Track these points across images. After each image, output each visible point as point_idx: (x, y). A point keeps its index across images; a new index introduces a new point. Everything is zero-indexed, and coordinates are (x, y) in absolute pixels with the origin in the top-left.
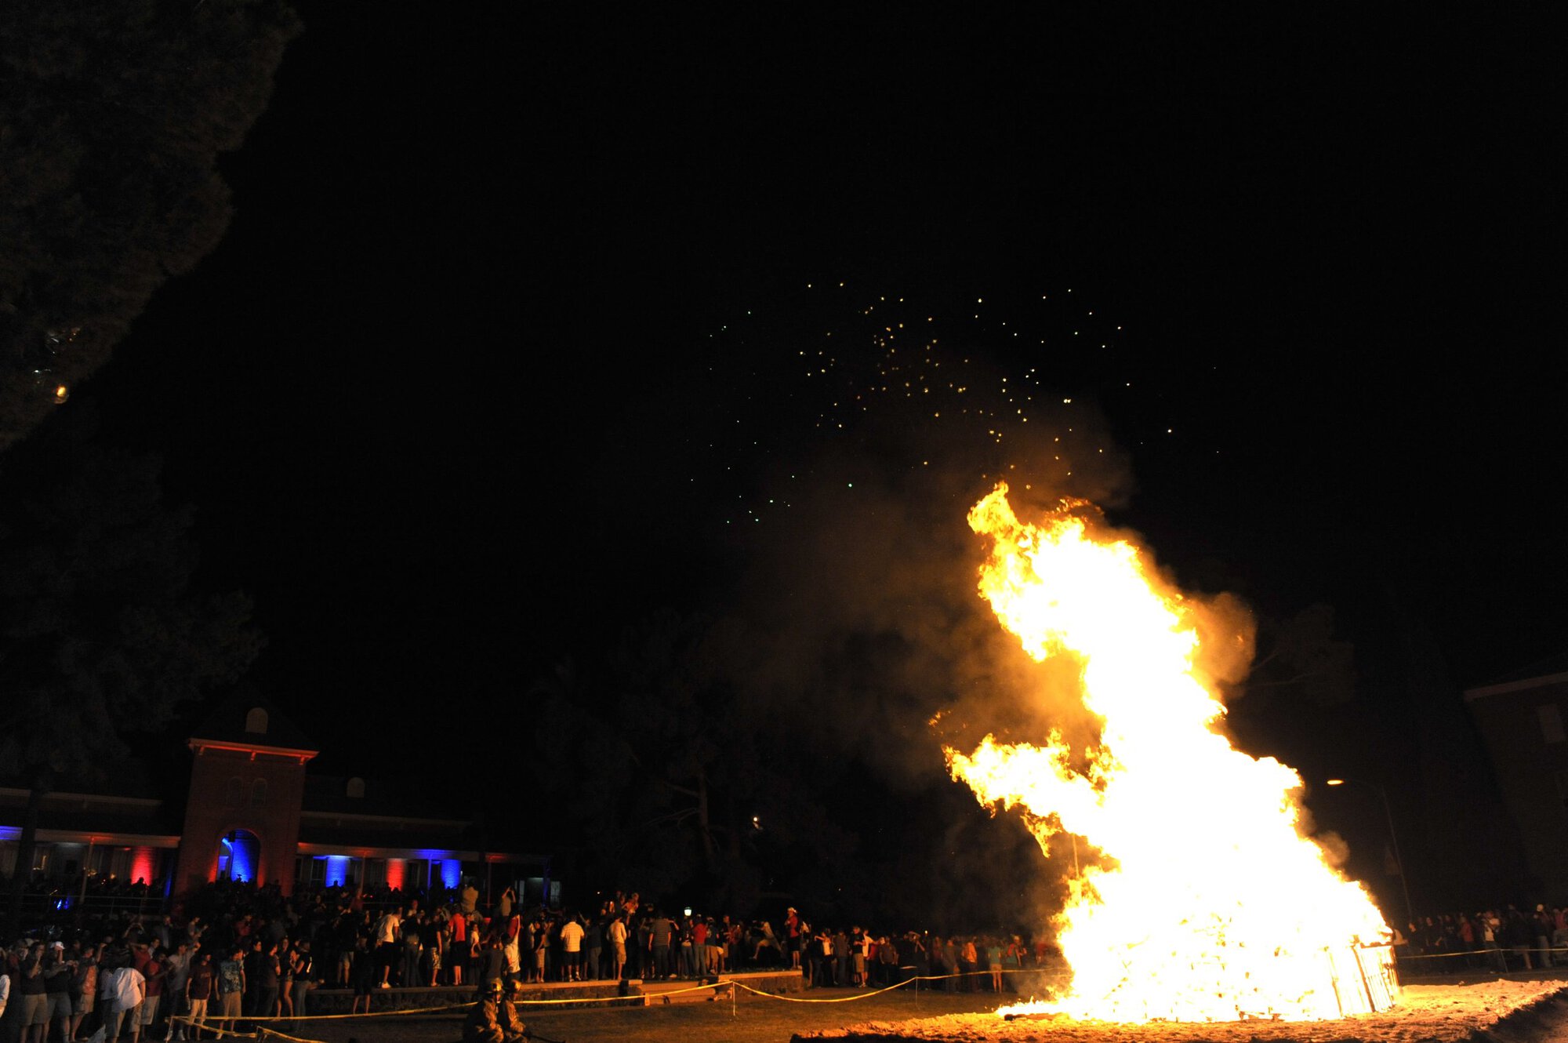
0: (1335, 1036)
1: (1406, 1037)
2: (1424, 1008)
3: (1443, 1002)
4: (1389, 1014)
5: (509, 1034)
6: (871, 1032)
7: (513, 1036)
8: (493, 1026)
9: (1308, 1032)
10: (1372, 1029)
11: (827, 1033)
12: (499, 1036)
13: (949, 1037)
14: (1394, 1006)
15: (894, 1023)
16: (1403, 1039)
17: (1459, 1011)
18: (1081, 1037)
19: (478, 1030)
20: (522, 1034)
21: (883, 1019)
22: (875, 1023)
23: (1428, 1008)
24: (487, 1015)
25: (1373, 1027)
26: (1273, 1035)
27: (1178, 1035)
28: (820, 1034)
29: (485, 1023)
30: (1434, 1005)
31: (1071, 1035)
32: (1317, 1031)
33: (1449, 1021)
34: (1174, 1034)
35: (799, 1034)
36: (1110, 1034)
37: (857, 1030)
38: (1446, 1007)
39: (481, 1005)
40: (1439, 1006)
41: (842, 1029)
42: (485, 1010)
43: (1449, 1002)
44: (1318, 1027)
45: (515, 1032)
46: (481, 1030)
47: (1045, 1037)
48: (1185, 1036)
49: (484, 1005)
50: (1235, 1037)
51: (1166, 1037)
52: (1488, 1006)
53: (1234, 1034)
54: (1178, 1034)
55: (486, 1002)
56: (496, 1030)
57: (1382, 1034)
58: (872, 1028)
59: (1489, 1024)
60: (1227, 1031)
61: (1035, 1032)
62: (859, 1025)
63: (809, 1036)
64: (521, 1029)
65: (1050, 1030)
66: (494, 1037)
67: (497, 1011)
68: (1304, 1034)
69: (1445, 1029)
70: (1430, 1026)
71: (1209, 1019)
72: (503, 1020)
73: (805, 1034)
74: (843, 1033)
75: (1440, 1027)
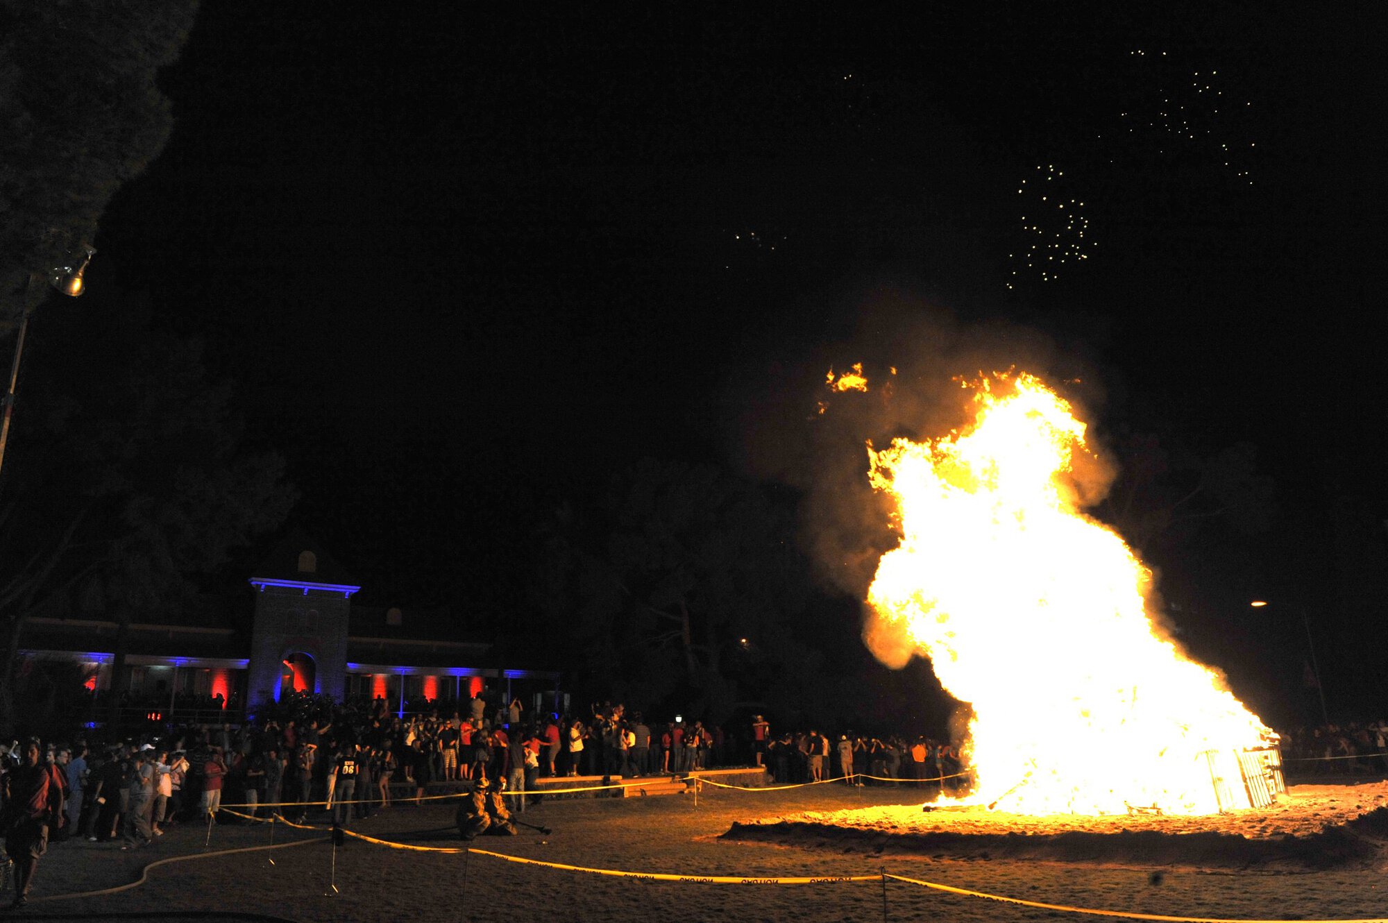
0: (1206, 829)
1: (1267, 831)
2: (1301, 805)
3: (1320, 801)
4: (1266, 810)
5: (496, 820)
6: (803, 820)
7: (499, 821)
8: (481, 813)
9: (1182, 825)
10: (1242, 823)
11: (764, 821)
12: (486, 822)
13: (866, 826)
14: (1273, 803)
15: (825, 813)
16: (1266, 832)
17: (1333, 808)
18: (981, 827)
19: (468, 816)
20: (508, 820)
21: (817, 810)
22: (807, 813)
23: (1305, 805)
24: (476, 804)
25: (1244, 821)
26: (1151, 827)
27: (1067, 827)
28: (758, 822)
29: (475, 811)
30: (1311, 803)
31: (973, 824)
32: (1192, 825)
33: (1318, 817)
34: (1064, 826)
35: (739, 822)
36: (1008, 824)
37: (791, 819)
38: (1323, 804)
39: (471, 796)
40: (1315, 804)
41: (778, 817)
42: (474, 800)
43: (1325, 800)
44: (1193, 821)
45: (501, 818)
46: (471, 816)
47: (950, 826)
48: (1073, 827)
49: (473, 795)
50: (1116, 828)
51: (1056, 827)
52: (1360, 804)
53: (1115, 826)
54: (1067, 825)
55: (475, 793)
56: (483, 817)
57: (1249, 828)
58: (805, 818)
59: (1347, 820)
60: (1111, 823)
61: (943, 822)
62: (793, 815)
63: (748, 824)
64: (507, 816)
65: (956, 821)
66: (481, 822)
67: (485, 801)
68: (1178, 827)
69: (1308, 824)
70: (1297, 821)
71: (1102, 813)
72: (490, 807)
73: (744, 822)
74: (777, 821)
75: (1306, 822)
